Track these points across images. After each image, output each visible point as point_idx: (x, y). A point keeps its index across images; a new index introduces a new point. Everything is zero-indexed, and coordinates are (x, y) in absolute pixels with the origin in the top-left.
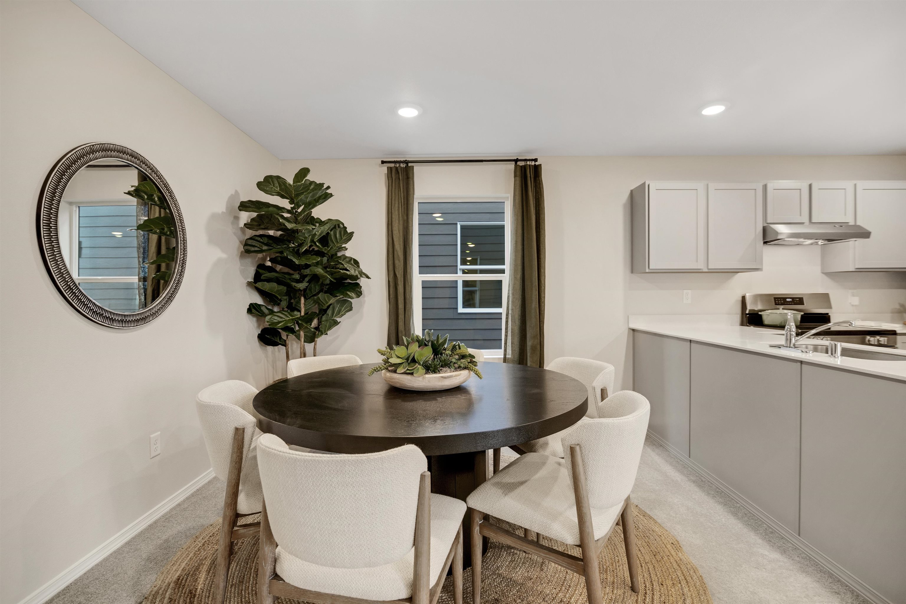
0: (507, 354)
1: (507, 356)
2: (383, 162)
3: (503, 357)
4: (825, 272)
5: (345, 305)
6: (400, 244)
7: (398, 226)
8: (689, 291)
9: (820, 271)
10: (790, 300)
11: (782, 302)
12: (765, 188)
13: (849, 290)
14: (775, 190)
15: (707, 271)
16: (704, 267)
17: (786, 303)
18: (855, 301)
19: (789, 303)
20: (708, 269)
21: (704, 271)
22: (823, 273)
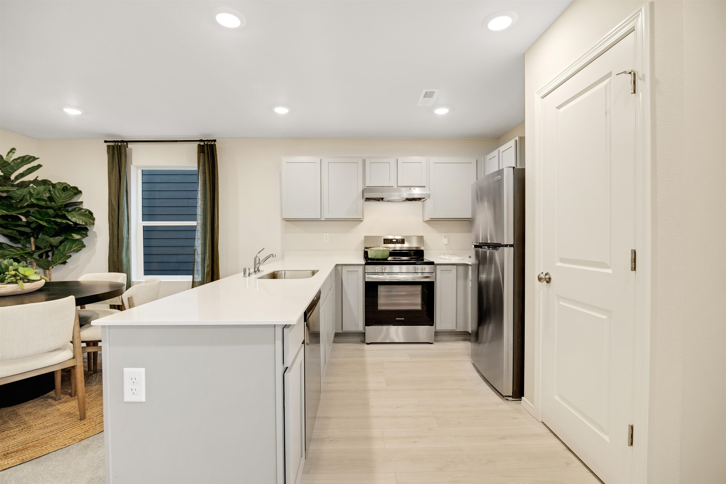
0: (194, 278)
1: (194, 280)
2: (106, 142)
3: (192, 280)
4: (424, 221)
5: (76, 243)
6: (115, 200)
7: (115, 187)
8: (328, 234)
9: (422, 220)
10: (395, 240)
11: (389, 242)
12: (364, 161)
13: (443, 234)
14: (371, 163)
15: (324, 220)
16: (321, 217)
17: (392, 243)
18: (445, 241)
19: (394, 243)
20: (325, 219)
21: (322, 220)
22: (423, 221)
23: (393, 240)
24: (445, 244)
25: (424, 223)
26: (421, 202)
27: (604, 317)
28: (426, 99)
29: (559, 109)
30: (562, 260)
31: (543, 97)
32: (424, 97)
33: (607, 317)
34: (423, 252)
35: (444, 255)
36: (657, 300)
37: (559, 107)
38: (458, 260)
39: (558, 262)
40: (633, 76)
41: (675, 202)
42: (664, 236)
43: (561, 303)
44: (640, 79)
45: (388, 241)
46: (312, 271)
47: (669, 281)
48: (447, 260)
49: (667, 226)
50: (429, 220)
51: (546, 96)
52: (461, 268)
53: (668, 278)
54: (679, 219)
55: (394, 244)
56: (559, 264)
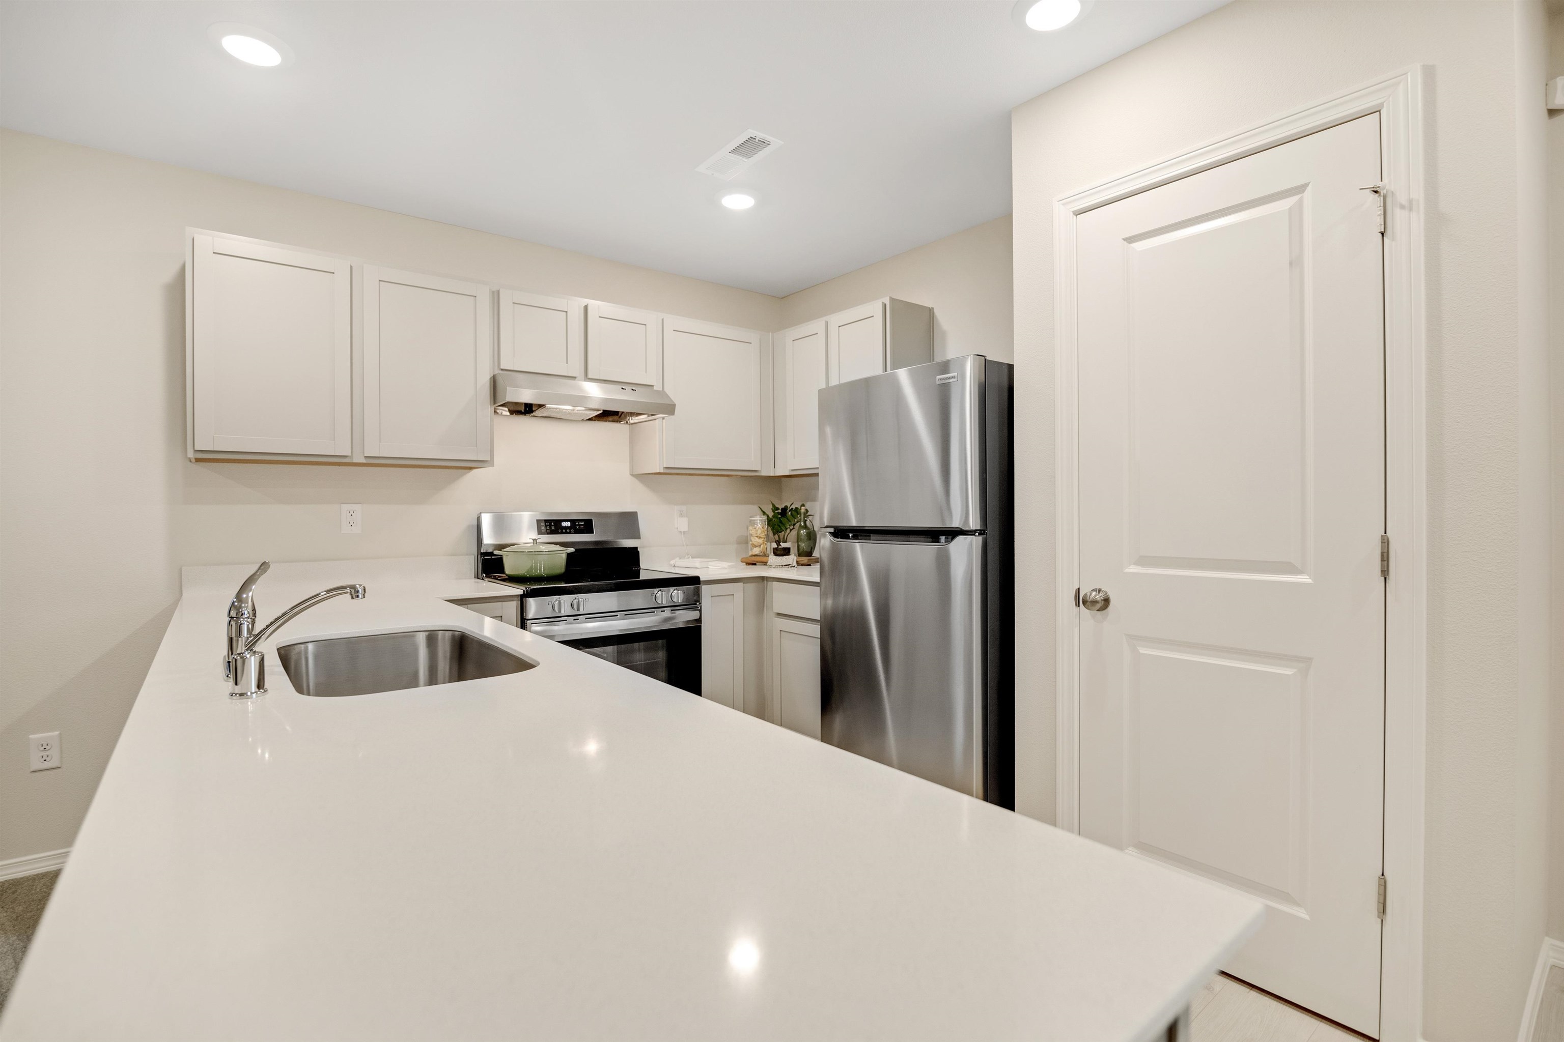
4: (634, 473)
8: (357, 507)
9: (628, 472)
10: (568, 524)
11: (553, 528)
12: (496, 297)
13: (675, 507)
14: (516, 305)
15: (364, 461)
16: (352, 452)
17: (560, 531)
18: (682, 524)
19: (566, 531)
20: (366, 457)
21: (355, 461)
22: (632, 475)
23: (564, 524)
24: (682, 530)
25: (634, 479)
26: (625, 425)
27: (1289, 672)
28: (734, 157)
29: (1130, 243)
30: (1143, 561)
31: (1078, 213)
32: (734, 151)
33: (1295, 670)
34: (638, 552)
35: (680, 559)
36: (1444, 630)
37: (1130, 240)
38: (726, 568)
39: (1129, 566)
40: (1382, 198)
41: (1493, 446)
42: (1464, 509)
43: (1142, 651)
44: (1402, 207)
45: (550, 527)
46: (427, 633)
47: (1478, 592)
48: (698, 569)
49: (1472, 491)
50: (662, 471)
51: (1089, 211)
52: (751, 587)
53: (1475, 587)
54: (1504, 478)
55: (566, 533)
56: (1133, 569)
